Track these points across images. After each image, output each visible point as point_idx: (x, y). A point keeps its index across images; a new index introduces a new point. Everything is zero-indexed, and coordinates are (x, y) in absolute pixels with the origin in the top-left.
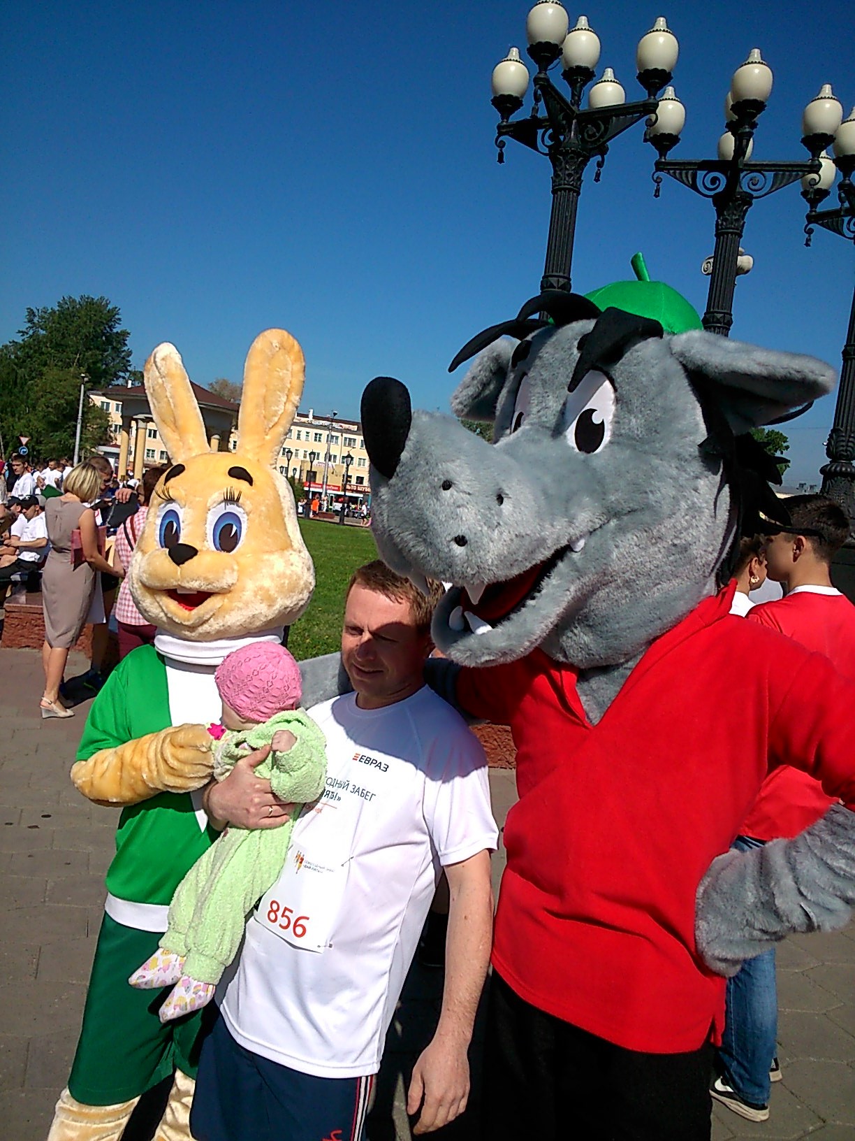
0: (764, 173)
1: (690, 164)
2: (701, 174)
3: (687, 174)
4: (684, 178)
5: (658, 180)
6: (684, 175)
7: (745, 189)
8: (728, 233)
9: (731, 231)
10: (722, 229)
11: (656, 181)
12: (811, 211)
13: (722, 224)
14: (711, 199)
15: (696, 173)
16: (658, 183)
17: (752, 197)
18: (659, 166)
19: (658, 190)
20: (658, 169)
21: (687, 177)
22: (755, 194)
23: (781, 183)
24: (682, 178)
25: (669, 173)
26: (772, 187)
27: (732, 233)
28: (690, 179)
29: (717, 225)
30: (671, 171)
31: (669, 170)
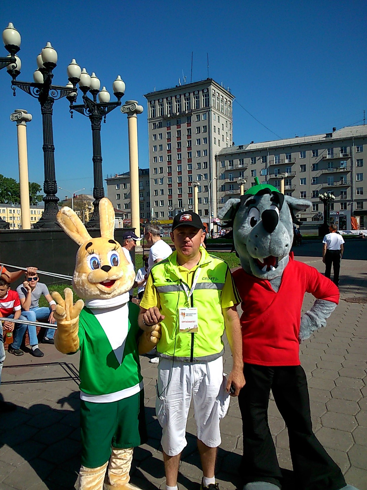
0: (57, 90)
1: (27, 83)
2: (32, 88)
3: (26, 87)
4: (25, 89)
5: (14, 89)
6: (25, 88)
7: (51, 96)
8: (47, 113)
9: (48, 112)
10: (44, 111)
11: (13, 89)
12: (71, 105)
13: (44, 109)
14: (37, 99)
15: (30, 88)
16: (14, 90)
17: (54, 99)
18: (14, 83)
19: (14, 93)
20: (13, 84)
21: (26, 89)
22: (55, 98)
23: (64, 95)
24: (24, 89)
25: (18, 87)
26: (60, 96)
27: (49, 113)
28: (28, 90)
29: (42, 109)
30: (19, 86)
31: (18, 85)
